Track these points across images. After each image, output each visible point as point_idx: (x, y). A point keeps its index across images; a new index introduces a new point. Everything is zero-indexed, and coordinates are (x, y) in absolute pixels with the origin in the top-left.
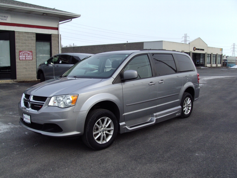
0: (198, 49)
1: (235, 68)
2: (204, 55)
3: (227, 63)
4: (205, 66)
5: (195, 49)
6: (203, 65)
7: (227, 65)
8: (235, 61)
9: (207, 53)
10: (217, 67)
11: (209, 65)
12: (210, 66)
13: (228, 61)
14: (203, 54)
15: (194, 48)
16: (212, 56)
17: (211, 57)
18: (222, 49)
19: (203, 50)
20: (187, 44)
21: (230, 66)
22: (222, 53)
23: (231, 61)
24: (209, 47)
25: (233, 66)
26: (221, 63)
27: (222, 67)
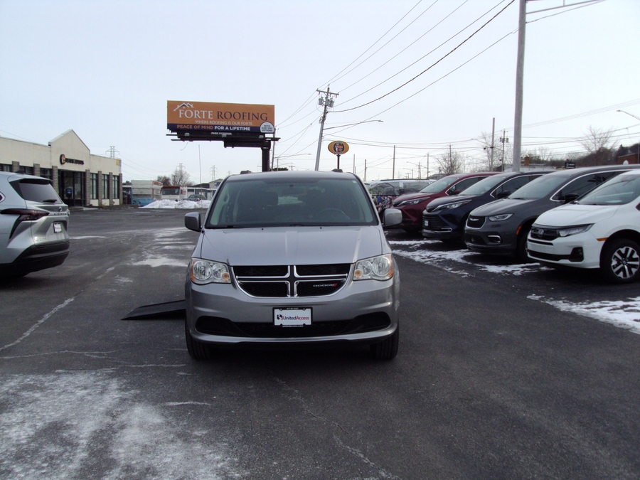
0: (71, 161)
1: (155, 207)
2: (83, 177)
3: (133, 197)
4: (88, 205)
5: (63, 159)
6: (83, 202)
7: (132, 202)
8: (150, 192)
9: (89, 170)
10: (111, 207)
11: (95, 203)
12: (97, 205)
13: (134, 192)
14: (81, 172)
15: (61, 156)
16: (101, 178)
17: (100, 182)
18: (120, 161)
19: (81, 163)
20: (45, 146)
21: (140, 203)
22: (120, 171)
23: (141, 190)
24: (93, 155)
25: (147, 204)
26: (118, 198)
27: (123, 206)
